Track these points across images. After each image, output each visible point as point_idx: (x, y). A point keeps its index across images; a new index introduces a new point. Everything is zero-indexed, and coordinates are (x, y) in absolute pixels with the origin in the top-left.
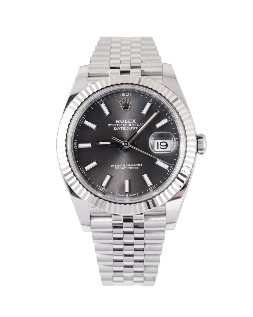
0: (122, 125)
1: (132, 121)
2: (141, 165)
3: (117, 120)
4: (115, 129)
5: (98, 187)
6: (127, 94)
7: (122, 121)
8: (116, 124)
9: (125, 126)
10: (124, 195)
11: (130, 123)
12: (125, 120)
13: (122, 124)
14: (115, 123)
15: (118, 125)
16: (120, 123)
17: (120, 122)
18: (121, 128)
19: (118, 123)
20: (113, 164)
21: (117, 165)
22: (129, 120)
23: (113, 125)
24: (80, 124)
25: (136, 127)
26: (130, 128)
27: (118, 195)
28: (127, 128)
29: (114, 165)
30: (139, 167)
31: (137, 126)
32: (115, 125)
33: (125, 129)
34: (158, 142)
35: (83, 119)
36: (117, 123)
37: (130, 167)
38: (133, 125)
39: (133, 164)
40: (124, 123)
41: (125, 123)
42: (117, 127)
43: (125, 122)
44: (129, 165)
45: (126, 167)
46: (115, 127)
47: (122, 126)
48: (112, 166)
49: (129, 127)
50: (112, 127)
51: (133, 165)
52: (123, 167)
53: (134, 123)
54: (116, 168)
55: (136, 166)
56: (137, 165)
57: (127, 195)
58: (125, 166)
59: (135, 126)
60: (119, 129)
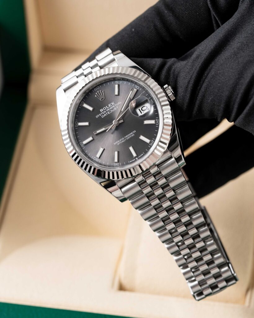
0: (106, 111)
1: (112, 104)
2: (135, 131)
3: (100, 110)
4: (103, 116)
5: (113, 164)
6: (98, 88)
7: (105, 109)
9: (108, 111)
10: (135, 160)
11: (111, 107)
14: (100, 112)
17: (103, 110)
18: (107, 113)
19: (102, 112)
21: (118, 141)
22: (109, 105)
23: (100, 115)
24: (76, 128)
26: (113, 110)
27: (130, 162)
28: (111, 111)
29: (116, 142)
30: (134, 133)
32: (101, 114)
34: (139, 110)
35: (76, 123)
37: (128, 137)
42: (103, 115)
43: (107, 108)
44: (127, 136)
45: (125, 139)
46: (102, 115)
48: (114, 144)
50: (100, 117)
51: (129, 135)
52: (123, 140)
53: (114, 105)
54: (118, 144)
55: (131, 135)
56: (132, 133)
57: (137, 159)
59: (116, 107)
60: (105, 115)
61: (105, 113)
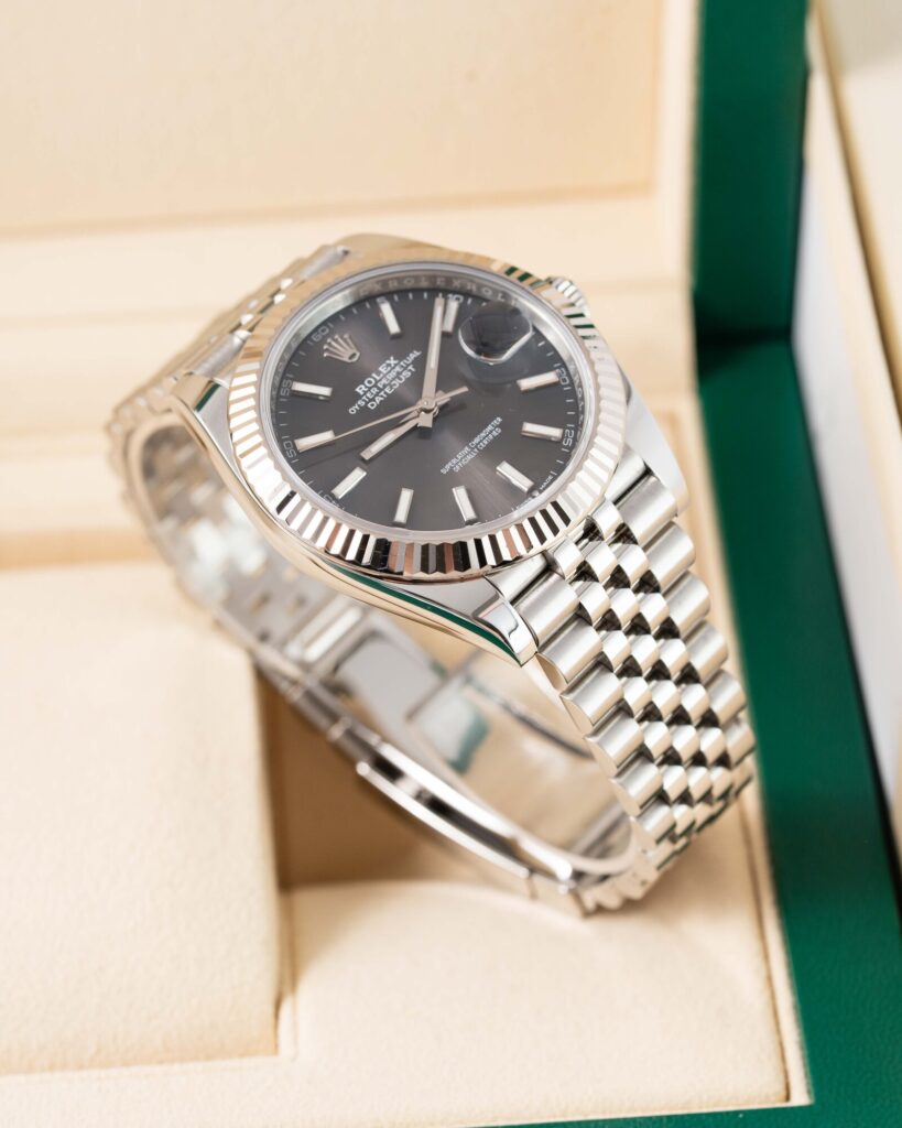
0: (378, 388)
1: (389, 365)
2: (499, 419)
3: (357, 390)
4: (372, 405)
6: (323, 331)
7: (370, 382)
8: (364, 398)
9: (385, 386)
10: (530, 498)
11: (389, 372)
12: (374, 375)
13: (375, 386)
14: (359, 397)
15: (368, 395)
16: (370, 388)
17: (366, 387)
18: (382, 394)
19: (365, 392)
20: (443, 467)
21: (454, 461)
22: (380, 369)
23: (361, 403)
24: (294, 458)
25: (410, 367)
26: (400, 379)
28: (395, 385)
29: (448, 467)
30: (497, 426)
31: (408, 365)
32: (364, 400)
33: (391, 388)
35: (288, 445)
36: (362, 393)
37: (481, 441)
38: (398, 369)
39: (481, 432)
40: (377, 382)
41: (380, 380)
42: (373, 400)
43: (378, 378)
44: (476, 440)
45: (472, 449)
46: (367, 403)
47: (381, 390)
48: (444, 471)
49: (393, 379)
50: (364, 409)
51: (483, 434)
52: (467, 454)
53: (396, 365)
54: (457, 469)
55: (491, 432)
56: (490, 428)
57: (536, 493)
58: (469, 447)
59: (405, 369)
60: (378, 399)
61: (377, 394)
